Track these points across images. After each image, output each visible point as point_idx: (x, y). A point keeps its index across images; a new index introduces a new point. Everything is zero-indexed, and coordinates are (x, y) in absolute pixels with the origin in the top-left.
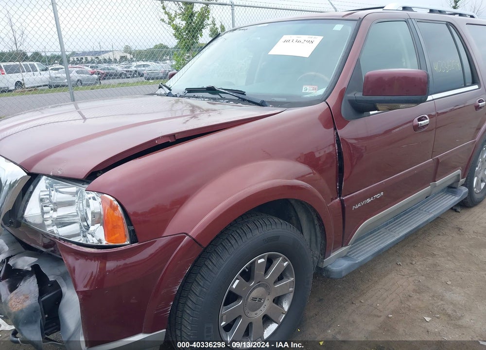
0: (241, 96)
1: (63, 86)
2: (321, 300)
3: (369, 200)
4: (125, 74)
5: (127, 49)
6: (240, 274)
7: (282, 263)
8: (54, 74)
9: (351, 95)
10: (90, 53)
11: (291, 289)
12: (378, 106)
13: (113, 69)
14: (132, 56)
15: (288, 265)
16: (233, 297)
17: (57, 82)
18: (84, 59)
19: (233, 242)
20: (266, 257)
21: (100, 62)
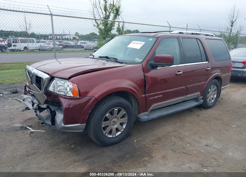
0: (116, 60)
1: (46, 50)
2: (139, 131)
3: (156, 97)
4: (75, 46)
5: (77, 34)
6: (109, 112)
7: (123, 112)
8: (42, 44)
9: (150, 62)
10: (58, 35)
11: (126, 121)
12: (158, 66)
13: (69, 43)
14: (79, 38)
15: (125, 113)
16: (106, 119)
17: (44, 48)
18: (55, 38)
19: (107, 102)
20: (118, 109)
21: (63, 39)
